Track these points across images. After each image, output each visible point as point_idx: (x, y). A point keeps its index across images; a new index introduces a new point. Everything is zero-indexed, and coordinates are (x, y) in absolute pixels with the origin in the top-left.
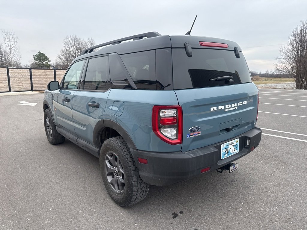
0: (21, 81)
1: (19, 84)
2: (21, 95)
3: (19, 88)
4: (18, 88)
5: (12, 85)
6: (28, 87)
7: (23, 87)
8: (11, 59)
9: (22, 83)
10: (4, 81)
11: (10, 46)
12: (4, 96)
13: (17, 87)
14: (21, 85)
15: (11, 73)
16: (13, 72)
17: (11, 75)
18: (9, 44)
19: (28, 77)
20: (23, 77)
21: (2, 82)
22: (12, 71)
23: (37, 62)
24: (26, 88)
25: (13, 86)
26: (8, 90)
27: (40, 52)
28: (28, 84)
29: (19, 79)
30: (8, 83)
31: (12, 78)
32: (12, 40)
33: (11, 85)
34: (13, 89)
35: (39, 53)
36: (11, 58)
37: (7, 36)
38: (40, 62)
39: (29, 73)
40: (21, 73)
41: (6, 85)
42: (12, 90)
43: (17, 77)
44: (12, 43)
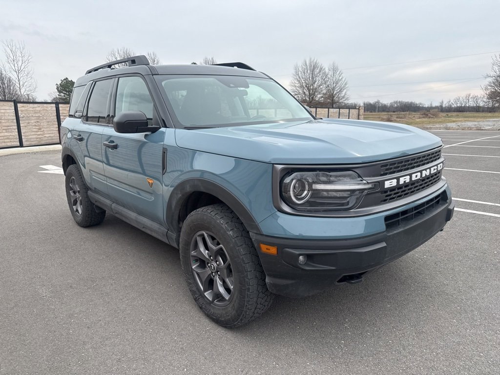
0: (41, 127)
1: (37, 132)
2: (42, 153)
3: (38, 139)
4: (35, 139)
5: (24, 133)
6: (54, 138)
7: (45, 137)
8: (20, 90)
9: (42, 130)
10: (9, 128)
11: (17, 68)
12: (11, 155)
13: (34, 137)
14: (42, 133)
15: (22, 111)
16: (26, 110)
17: (22, 116)
18: (16, 65)
19: (52, 118)
20: (45, 118)
21: (6, 128)
22: (23, 109)
23: (62, 94)
24: (50, 138)
25: (25, 136)
26: (18, 144)
27: (67, 79)
28: (54, 132)
29: (38, 122)
30: (17, 130)
31: (25, 122)
32: (21, 59)
33: (22, 134)
34: (26, 141)
35: (65, 80)
36: (20, 88)
37: (11, 51)
38: (67, 95)
39: (55, 112)
40: (40, 111)
41: (13, 134)
42: (25, 143)
43: (33, 118)
44: (20, 64)
